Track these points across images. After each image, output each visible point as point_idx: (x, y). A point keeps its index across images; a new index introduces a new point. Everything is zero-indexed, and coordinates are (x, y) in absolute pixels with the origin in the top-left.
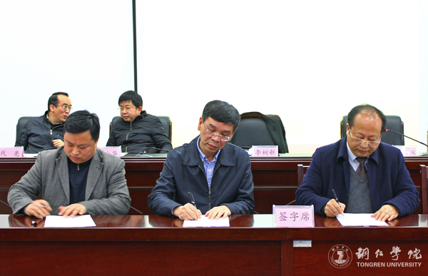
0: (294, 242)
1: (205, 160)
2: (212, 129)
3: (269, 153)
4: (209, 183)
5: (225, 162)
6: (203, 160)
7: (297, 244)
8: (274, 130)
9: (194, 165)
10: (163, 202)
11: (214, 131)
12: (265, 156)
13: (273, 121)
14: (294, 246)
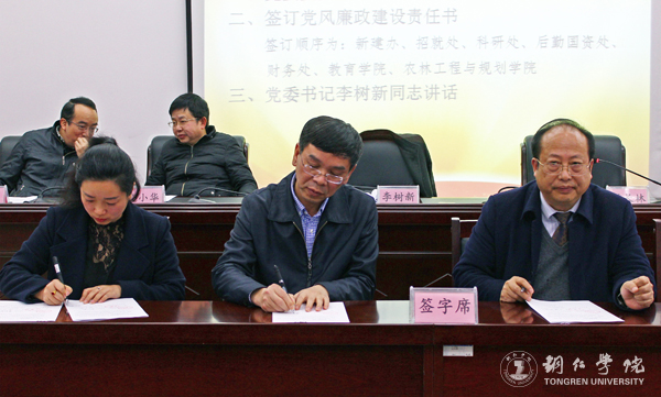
0: (445, 348)
1: (304, 214)
2: (314, 163)
3: (404, 198)
4: (309, 252)
5: (336, 217)
6: (300, 213)
7: (449, 352)
8: (413, 159)
9: (286, 220)
10: (235, 280)
11: (317, 167)
12: (398, 202)
13: (411, 145)
14: (445, 354)
